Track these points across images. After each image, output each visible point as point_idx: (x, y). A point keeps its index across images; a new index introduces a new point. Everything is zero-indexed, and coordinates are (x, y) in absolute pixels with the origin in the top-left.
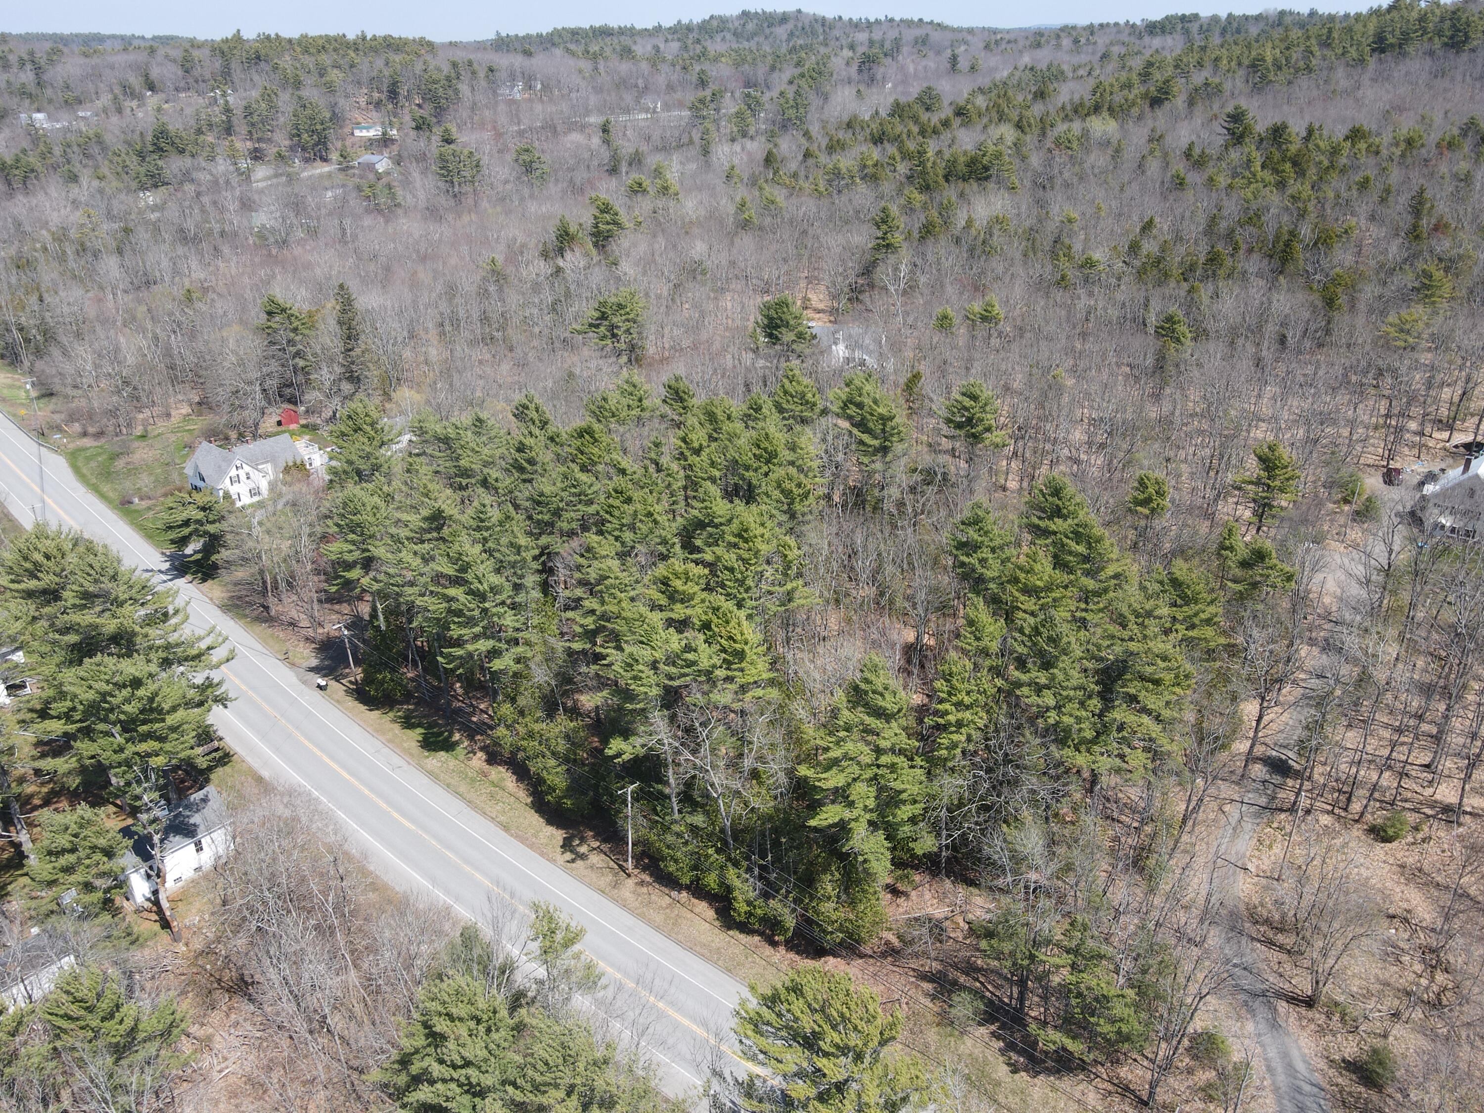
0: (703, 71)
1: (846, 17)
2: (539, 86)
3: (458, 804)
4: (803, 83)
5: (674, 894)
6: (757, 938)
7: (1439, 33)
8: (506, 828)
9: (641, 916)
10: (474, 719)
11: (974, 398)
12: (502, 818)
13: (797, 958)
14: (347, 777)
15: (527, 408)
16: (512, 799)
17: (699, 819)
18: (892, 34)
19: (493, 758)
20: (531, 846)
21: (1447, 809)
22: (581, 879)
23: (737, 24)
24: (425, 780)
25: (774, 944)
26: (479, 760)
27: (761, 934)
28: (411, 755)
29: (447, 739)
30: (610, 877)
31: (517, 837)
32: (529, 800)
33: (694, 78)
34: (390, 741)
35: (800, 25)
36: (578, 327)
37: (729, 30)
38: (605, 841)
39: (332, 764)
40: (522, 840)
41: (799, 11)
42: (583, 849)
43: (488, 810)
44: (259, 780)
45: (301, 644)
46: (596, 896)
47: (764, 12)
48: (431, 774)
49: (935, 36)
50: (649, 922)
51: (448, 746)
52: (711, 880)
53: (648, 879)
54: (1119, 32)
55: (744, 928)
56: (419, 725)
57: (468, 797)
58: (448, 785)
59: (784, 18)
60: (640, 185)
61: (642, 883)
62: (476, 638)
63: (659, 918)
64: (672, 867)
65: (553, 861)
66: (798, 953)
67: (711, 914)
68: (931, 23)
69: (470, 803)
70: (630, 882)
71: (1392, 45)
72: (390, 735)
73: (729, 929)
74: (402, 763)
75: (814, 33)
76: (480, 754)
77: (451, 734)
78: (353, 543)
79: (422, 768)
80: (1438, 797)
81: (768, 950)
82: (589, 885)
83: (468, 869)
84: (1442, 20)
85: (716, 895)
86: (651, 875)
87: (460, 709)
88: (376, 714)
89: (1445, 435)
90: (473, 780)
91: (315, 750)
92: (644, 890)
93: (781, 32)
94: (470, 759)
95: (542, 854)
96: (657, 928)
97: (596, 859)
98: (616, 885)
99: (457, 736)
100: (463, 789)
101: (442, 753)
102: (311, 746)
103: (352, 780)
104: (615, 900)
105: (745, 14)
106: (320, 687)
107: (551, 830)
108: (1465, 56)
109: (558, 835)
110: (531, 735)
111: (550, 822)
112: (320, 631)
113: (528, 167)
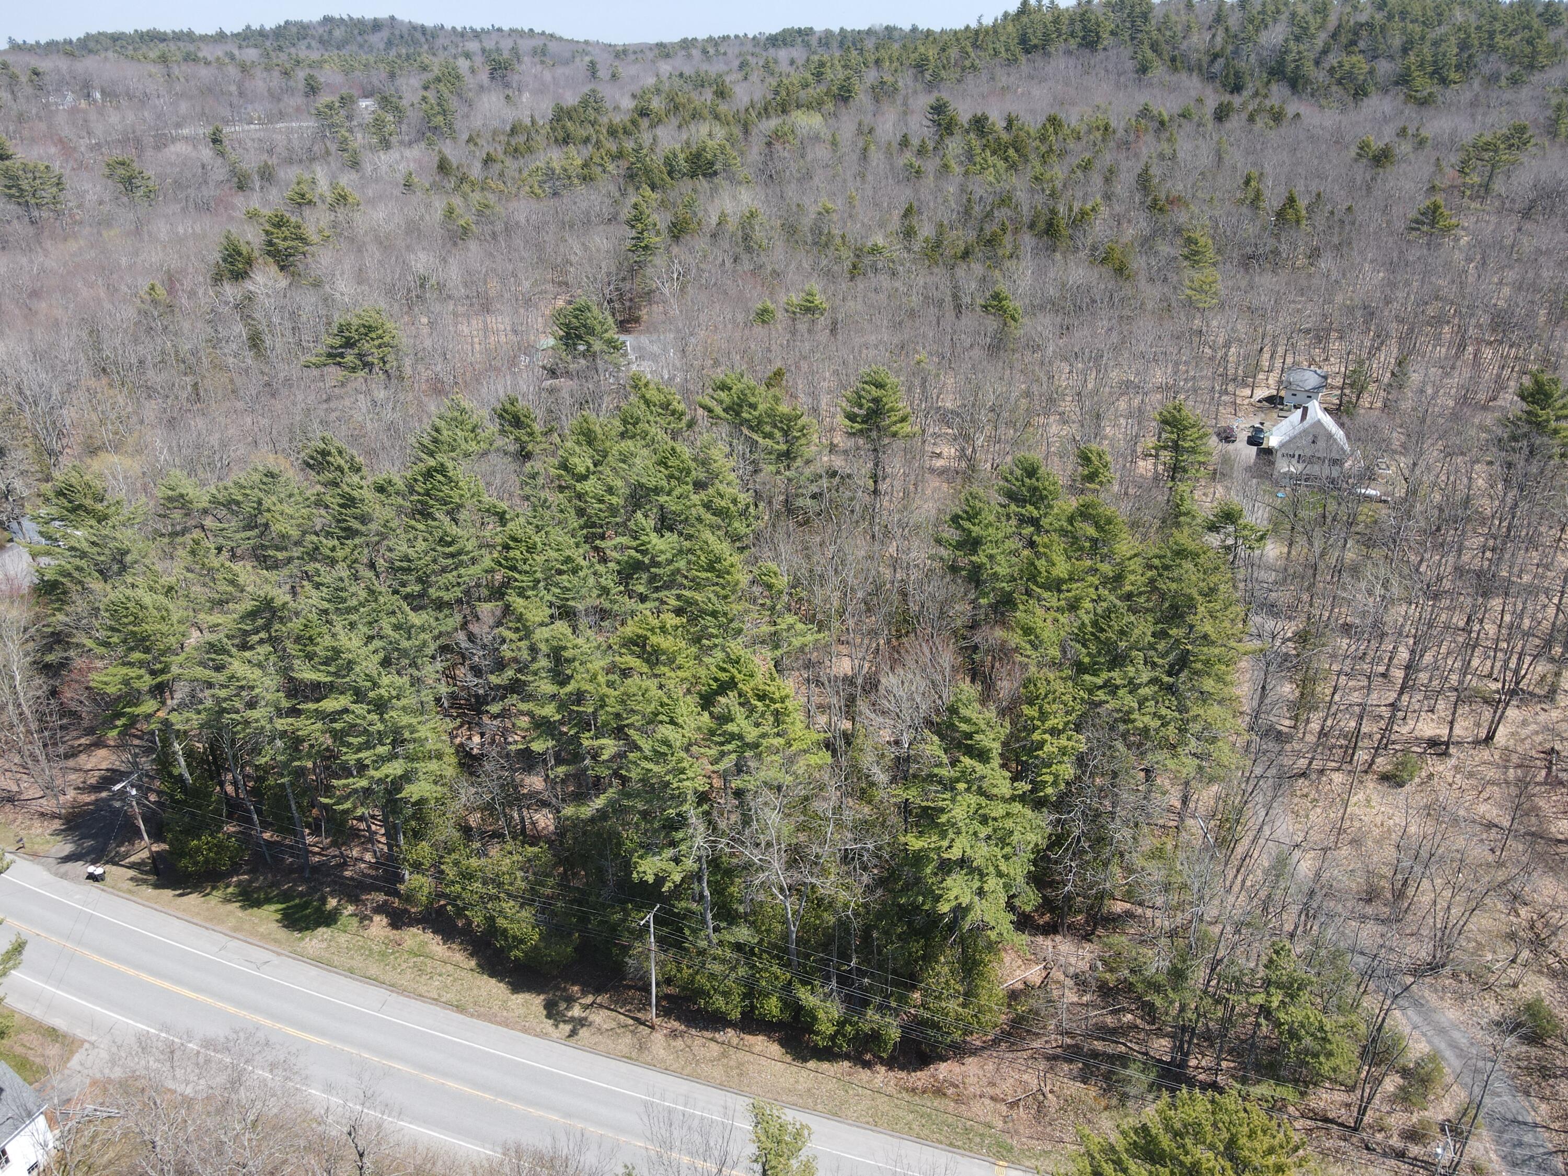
0: (311, 77)
1: (448, 26)
2: (98, 96)
3: (376, 993)
4: (441, 86)
5: (719, 1036)
6: (846, 1064)
7: (1072, 35)
8: (460, 1008)
9: (694, 1077)
10: (347, 874)
11: (880, 386)
12: (446, 997)
13: (903, 1074)
14: (193, 995)
15: (329, 454)
16: (450, 968)
17: (743, 934)
18: (507, 44)
19: (398, 920)
20: (505, 1023)
21: (1433, 743)
22: (593, 1049)
23: (321, 31)
24: (313, 971)
25: (867, 1065)
26: (379, 925)
27: (847, 1057)
28: (276, 941)
29: (320, 910)
30: (628, 1039)
31: (479, 1016)
32: (473, 963)
33: (301, 85)
34: (235, 929)
35: (397, 32)
36: (314, 359)
37: (313, 37)
38: (598, 991)
39: (158, 982)
40: (491, 1018)
41: (392, 18)
42: (576, 1012)
43: (423, 989)
44: (53, 1034)
45: (37, 823)
46: (624, 1067)
47: (351, 19)
48: (318, 961)
49: (552, 46)
50: (708, 1081)
51: (329, 919)
52: (772, 1006)
53: (676, 1024)
54: (742, 44)
55: (827, 1054)
56: (268, 901)
57: (387, 978)
58: (351, 971)
59: (377, 25)
60: (303, 196)
61: (674, 1034)
62: (382, 760)
63: (717, 1072)
64: (719, 1002)
65: (544, 1035)
66: (902, 1069)
67: (775, 1049)
68: (543, 33)
69: (393, 987)
70: (658, 1037)
71: (1035, 46)
72: (232, 922)
73: (805, 1060)
74: (268, 955)
75: (416, 42)
76: (377, 918)
77: (323, 901)
78: (141, 664)
79: (301, 956)
80: (1417, 733)
81: (864, 1075)
82: (608, 1055)
83: (431, 1078)
84: (1072, 21)
85: (780, 1022)
86: (678, 1019)
87: (321, 864)
88: (194, 899)
89: (1247, 392)
90: (383, 954)
91: (123, 968)
92: (679, 1043)
93: (378, 40)
94: (365, 928)
95: (525, 1030)
96: (721, 1086)
97: (599, 1017)
98: (642, 1047)
99: (332, 903)
100: (374, 970)
101: (322, 930)
102: (115, 965)
103: (202, 997)
104: (650, 1065)
105: (327, 20)
106: (92, 877)
107: (521, 998)
108: (1101, 55)
109: (535, 1002)
110: (467, 876)
111: (517, 987)
112: (62, 799)
113: (129, 183)
